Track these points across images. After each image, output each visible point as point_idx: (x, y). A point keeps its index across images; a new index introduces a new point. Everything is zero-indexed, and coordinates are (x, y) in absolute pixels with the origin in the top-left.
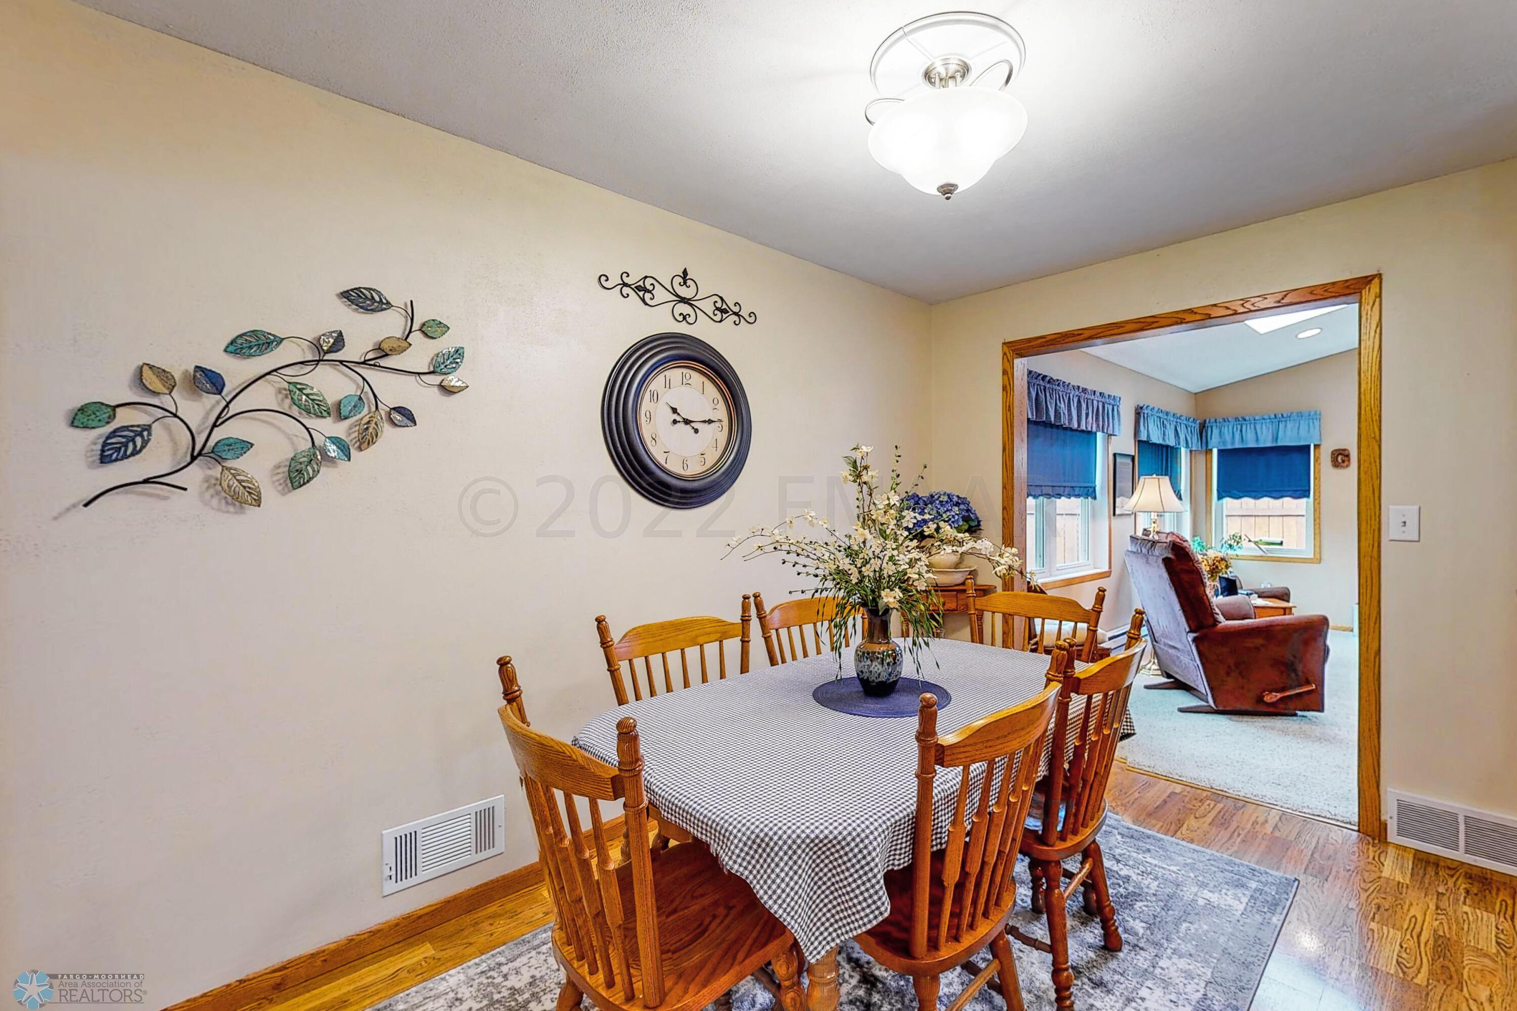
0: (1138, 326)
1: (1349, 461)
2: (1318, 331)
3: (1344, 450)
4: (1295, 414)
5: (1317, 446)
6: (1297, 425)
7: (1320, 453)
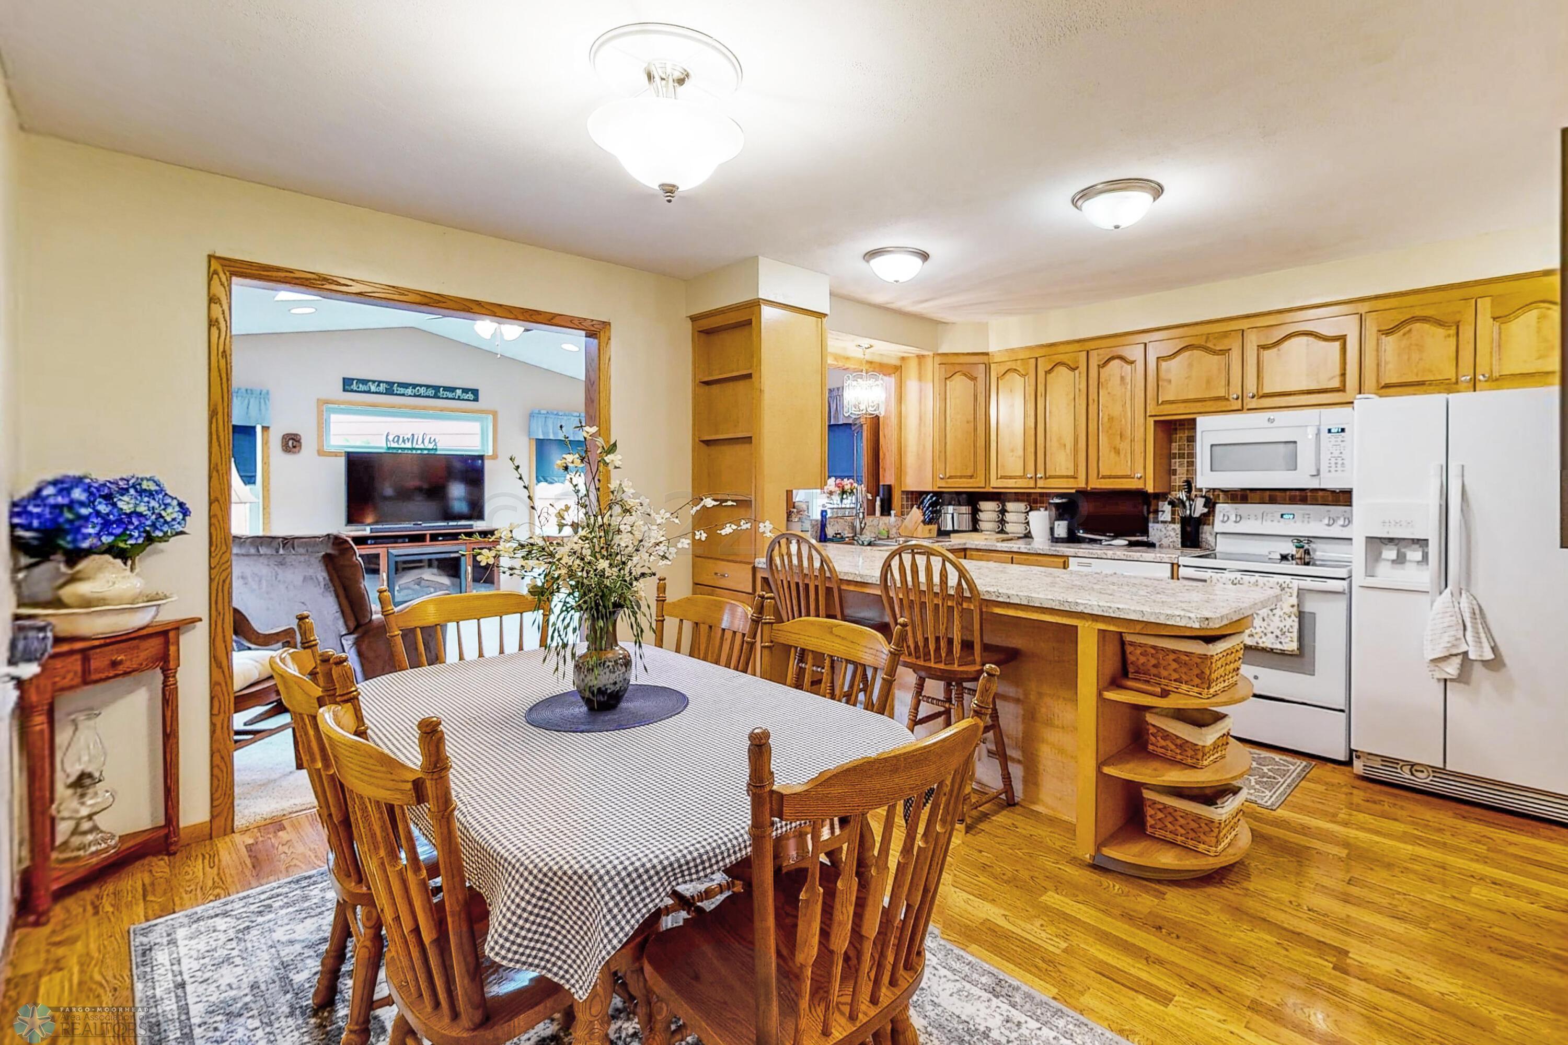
0: (425, 300)
1: (300, 446)
2: (313, 310)
3: (296, 435)
4: (244, 390)
5: (265, 429)
6: (246, 402)
7: (268, 436)
